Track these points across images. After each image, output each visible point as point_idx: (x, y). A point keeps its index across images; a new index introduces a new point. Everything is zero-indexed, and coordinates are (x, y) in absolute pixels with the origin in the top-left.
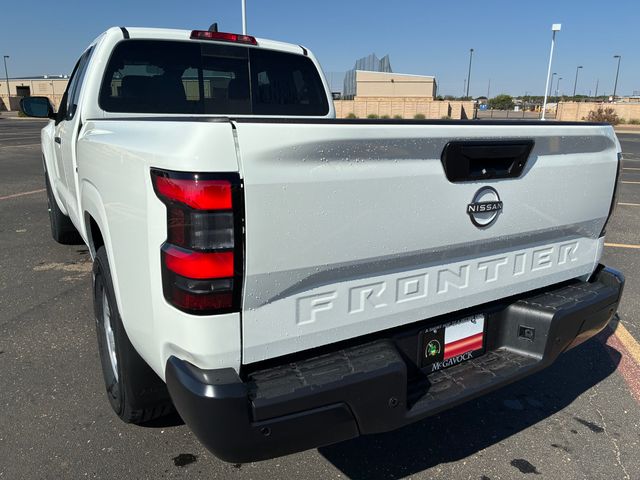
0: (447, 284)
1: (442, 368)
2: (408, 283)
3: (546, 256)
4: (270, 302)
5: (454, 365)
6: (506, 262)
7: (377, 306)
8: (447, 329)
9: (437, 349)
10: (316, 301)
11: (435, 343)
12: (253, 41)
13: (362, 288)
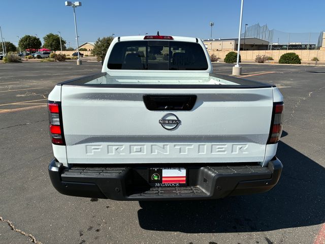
0: (156, 151)
1: (161, 186)
2: (135, 147)
3: (222, 148)
4: (76, 144)
5: (168, 187)
6: (192, 147)
7: (121, 154)
8: (163, 170)
9: (158, 177)
10: (93, 147)
11: (156, 175)
12: (171, 38)
13: (114, 146)
